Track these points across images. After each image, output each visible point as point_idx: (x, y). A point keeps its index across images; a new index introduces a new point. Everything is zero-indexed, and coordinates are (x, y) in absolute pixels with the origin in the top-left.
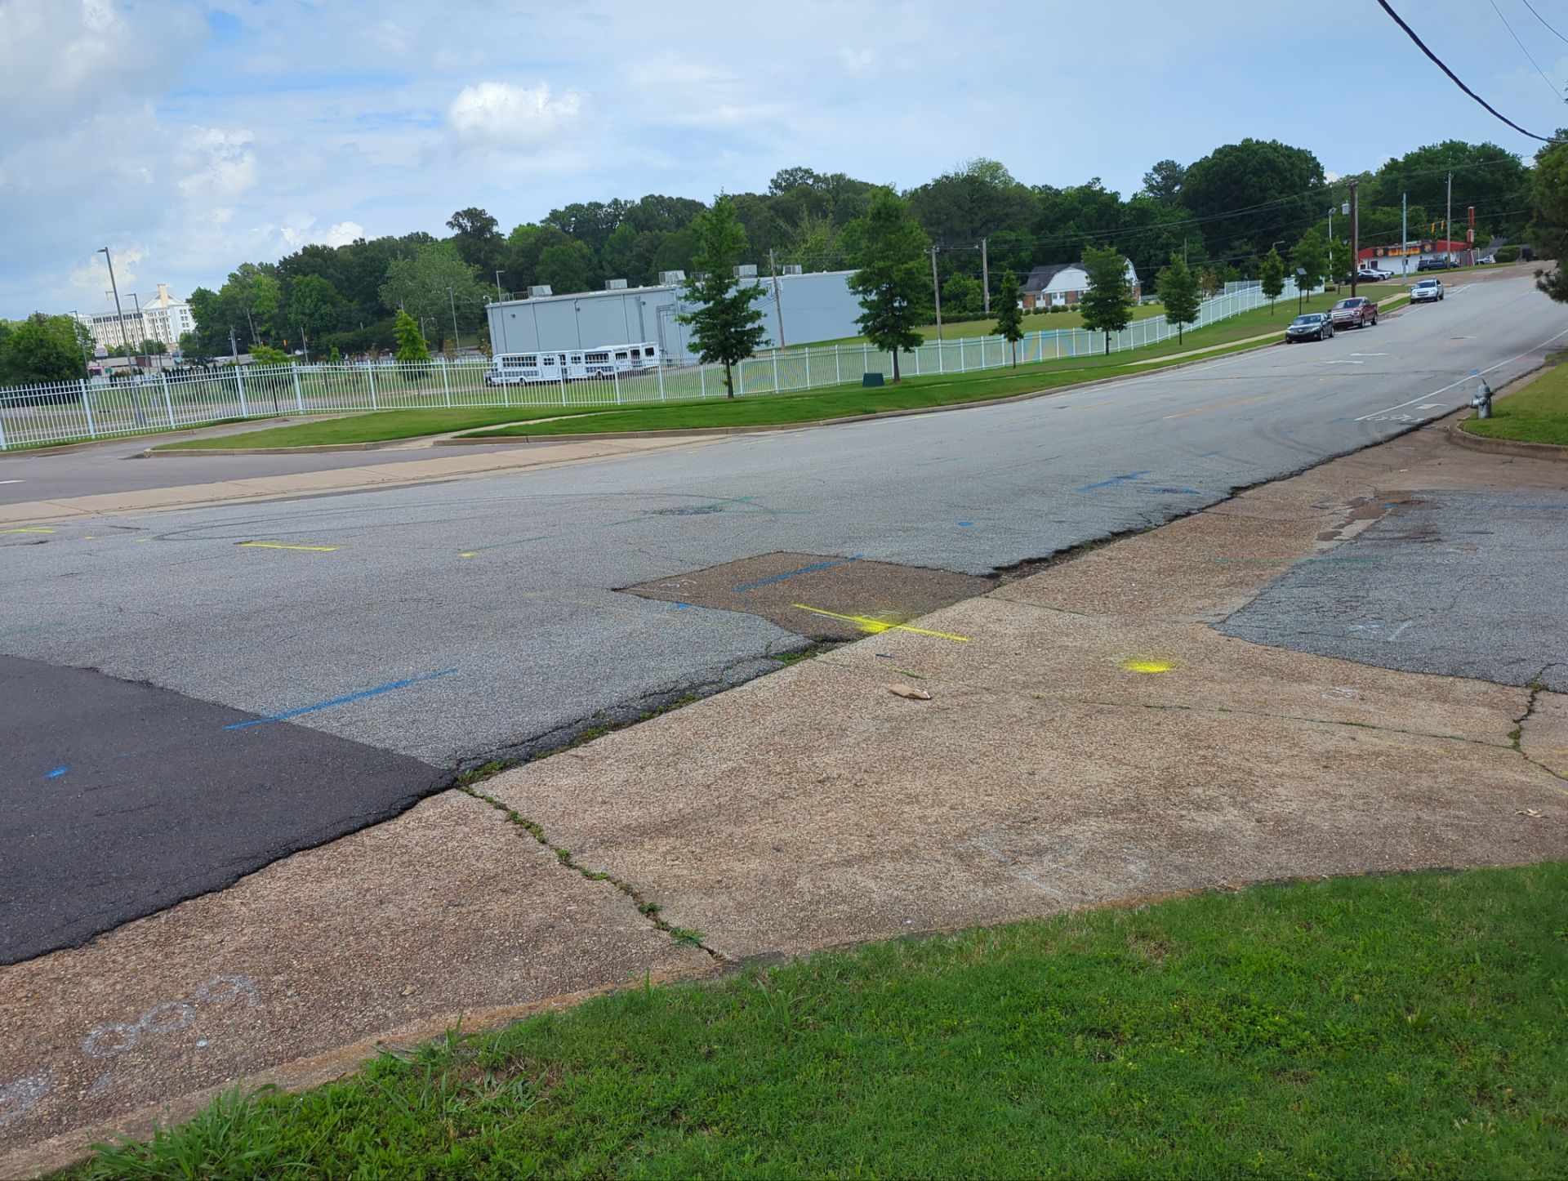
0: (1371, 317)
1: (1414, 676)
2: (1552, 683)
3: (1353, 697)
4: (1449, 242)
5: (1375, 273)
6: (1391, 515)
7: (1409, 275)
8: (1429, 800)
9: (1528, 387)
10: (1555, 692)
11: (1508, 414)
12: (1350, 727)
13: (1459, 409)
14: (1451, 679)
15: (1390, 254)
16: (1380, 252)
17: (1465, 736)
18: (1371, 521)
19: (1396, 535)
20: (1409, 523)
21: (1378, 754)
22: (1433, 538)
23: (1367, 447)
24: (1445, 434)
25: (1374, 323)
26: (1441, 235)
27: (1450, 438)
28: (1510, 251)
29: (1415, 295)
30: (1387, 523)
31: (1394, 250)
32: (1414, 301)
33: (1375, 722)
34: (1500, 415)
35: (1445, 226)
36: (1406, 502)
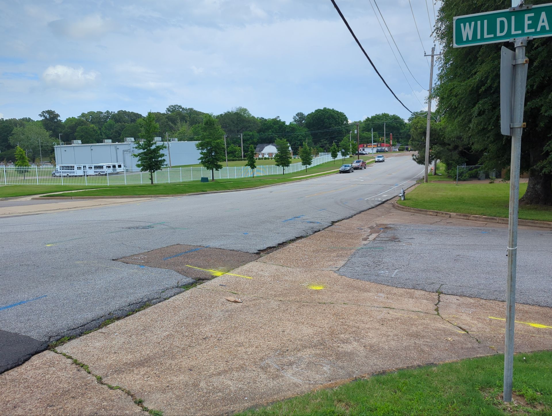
0: (364, 166)
1: (402, 289)
2: (444, 291)
3: (385, 297)
4: (385, 144)
5: (364, 152)
6: (382, 232)
7: (374, 153)
8: (417, 335)
9: (413, 190)
10: (445, 294)
11: (410, 199)
12: (386, 309)
13: (394, 197)
14: (413, 290)
15: (368, 147)
16: (365, 146)
17: (422, 311)
18: (377, 234)
19: (386, 239)
20: (389, 235)
21: (398, 319)
22: (398, 240)
23: (370, 209)
24: (392, 205)
25: (365, 168)
26: (383, 142)
27: (394, 206)
28: (403, 148)
29: (376, 160)
30: (382, 235)
31: (369, 145)
32: (376, 162)
33: (394, 307)
34: (408, 200)
35: (384, 139)
36: (386, 228)
